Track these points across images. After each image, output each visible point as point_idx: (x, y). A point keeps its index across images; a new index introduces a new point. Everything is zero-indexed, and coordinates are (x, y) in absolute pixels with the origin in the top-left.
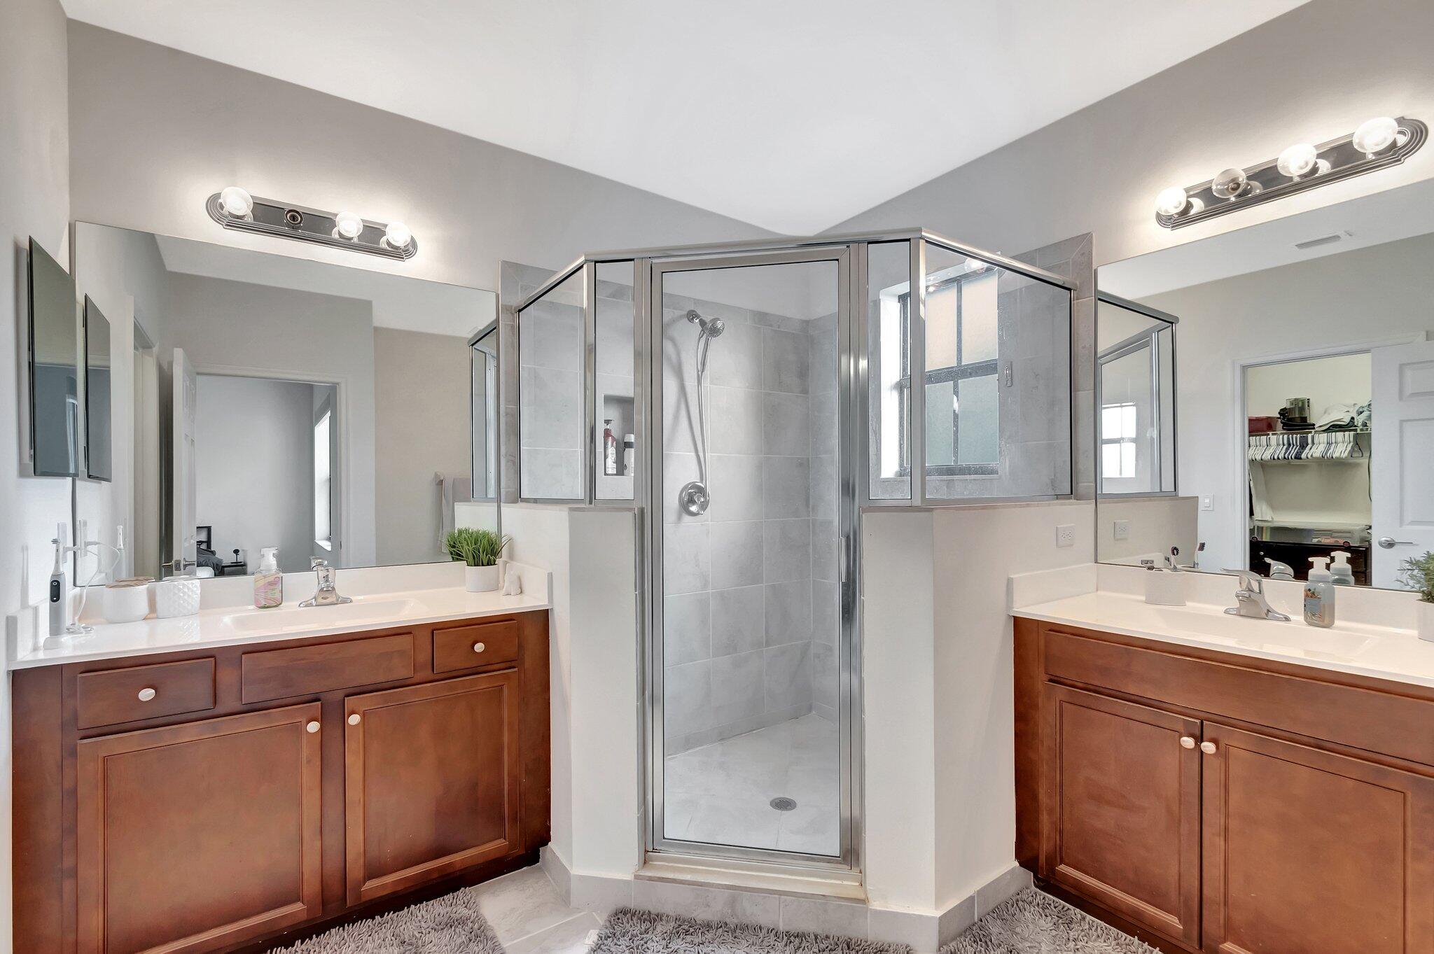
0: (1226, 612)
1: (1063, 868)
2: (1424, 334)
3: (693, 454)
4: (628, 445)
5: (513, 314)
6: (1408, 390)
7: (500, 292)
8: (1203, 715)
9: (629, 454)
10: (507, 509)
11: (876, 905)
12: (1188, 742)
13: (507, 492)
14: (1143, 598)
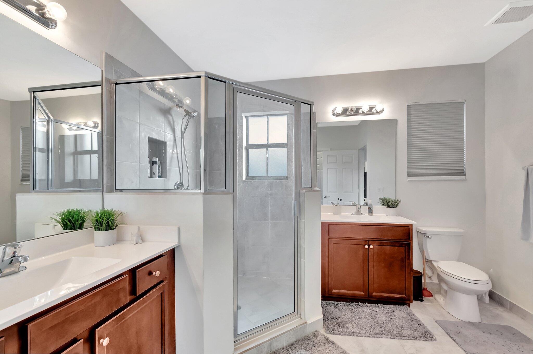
0: (352, 214)
1: (334, 291)
2: (330, 149)
3: (178, 169)
4: (155, 163)
5: (110, 84)
6: (329, 162)
7: (103, 69)
8: (368, 239)
9: (156, 167)
10: (107, 195)
11: (309, 322)
12: (367, 247)
13: (107, 186)
14: (333, 213)
